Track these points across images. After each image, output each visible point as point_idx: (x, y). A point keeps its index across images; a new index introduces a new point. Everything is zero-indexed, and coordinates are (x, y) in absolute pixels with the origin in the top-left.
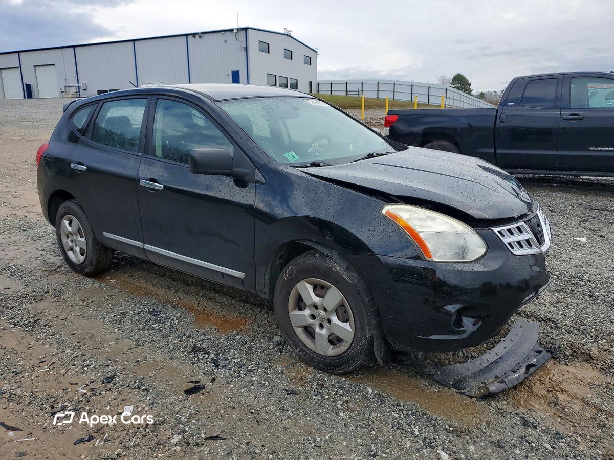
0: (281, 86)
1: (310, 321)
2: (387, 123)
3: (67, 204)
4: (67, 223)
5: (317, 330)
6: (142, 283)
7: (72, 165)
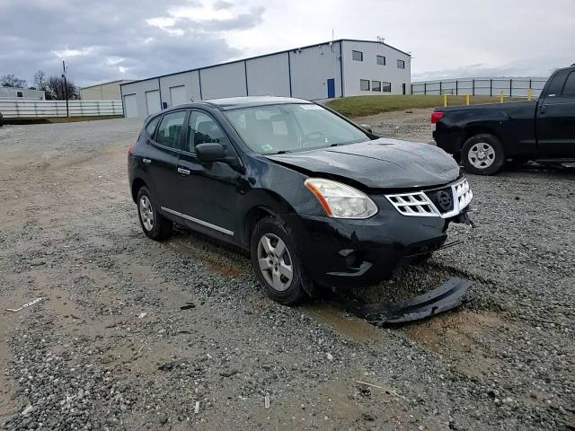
0: (374, 90)
1: (270, 265)
2: (434, 119)
3: (143, 188)
4: (143, 201)
5: (274, 271)
6: (189, 245)
7: (144, 160)
